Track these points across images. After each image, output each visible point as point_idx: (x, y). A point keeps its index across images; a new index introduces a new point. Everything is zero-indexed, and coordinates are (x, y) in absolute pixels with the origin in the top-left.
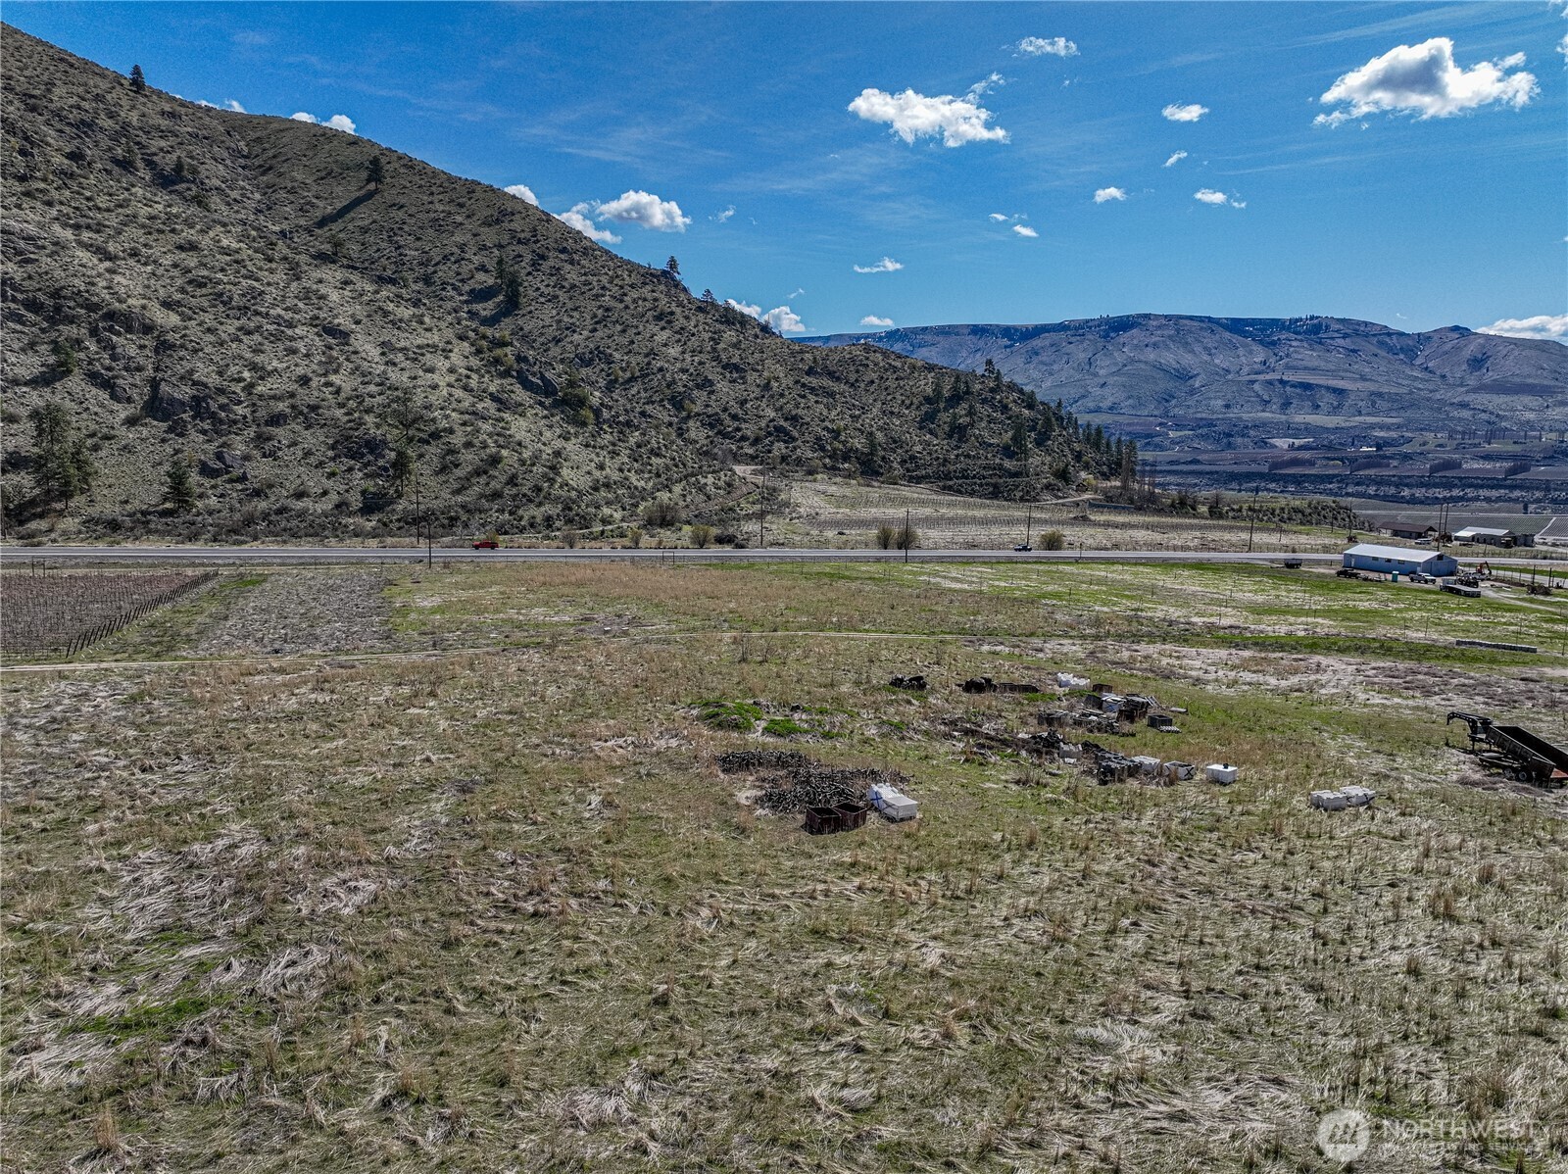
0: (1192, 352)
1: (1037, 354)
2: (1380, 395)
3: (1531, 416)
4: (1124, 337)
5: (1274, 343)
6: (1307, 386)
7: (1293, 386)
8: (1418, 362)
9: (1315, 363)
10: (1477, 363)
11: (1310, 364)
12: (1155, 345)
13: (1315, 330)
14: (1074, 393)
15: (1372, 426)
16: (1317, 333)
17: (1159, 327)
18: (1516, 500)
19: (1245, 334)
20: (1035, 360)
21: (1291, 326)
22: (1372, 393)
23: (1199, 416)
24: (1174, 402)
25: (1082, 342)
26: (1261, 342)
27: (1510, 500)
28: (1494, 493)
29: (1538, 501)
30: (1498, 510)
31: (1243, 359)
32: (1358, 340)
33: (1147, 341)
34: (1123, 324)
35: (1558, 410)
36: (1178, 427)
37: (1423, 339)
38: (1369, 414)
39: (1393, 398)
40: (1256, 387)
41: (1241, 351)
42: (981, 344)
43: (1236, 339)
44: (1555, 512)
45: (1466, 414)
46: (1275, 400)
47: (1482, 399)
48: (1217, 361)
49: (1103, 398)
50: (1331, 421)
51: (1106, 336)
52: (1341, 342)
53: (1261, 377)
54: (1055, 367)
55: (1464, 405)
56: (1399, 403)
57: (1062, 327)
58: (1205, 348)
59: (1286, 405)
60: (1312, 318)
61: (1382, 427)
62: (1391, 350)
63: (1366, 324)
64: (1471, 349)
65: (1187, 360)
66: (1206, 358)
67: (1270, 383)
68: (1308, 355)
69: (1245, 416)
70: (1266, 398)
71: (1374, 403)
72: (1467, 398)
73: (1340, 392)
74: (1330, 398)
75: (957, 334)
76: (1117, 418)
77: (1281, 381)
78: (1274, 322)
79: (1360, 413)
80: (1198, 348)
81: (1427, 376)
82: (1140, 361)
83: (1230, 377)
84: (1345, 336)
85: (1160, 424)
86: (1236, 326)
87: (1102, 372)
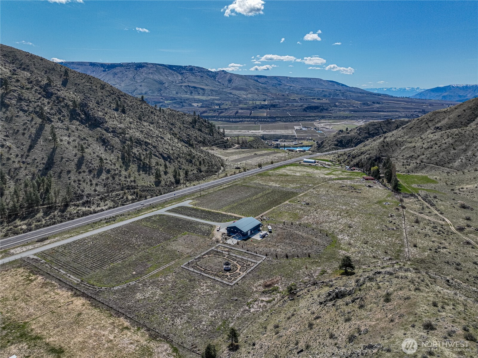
0: (162, 75)
1: (116, 74)
2: (213, 90)
3: (245, 96)
4: (142, 70)
5: (182, 73)
6: (195, 88)
7: (192, 87)
8: (217, 80)
9: (194, 80)
10: (230, 81)
11: (193, 80)
12: (152, 73)
13: (191, 70)
14: (133, 88)
15: (214, 100)
16: (192, 71)
17: (151, 67)
18: (252, 121)
19: (174, 70)
20: (116, 76)
21: (185, 68)
22: (211, 90)
23: (170, 96)
24: (162, 92)
25: (130, 71)
26: (179, 73)
27: (251, 121)
28: (248, 120)
29: (257, 121)
30: (250, 124)
31: (176, 78)
32: (202, 73)
33: (149, 72)
34: (140, 66)
35: (250, 95)
36: (167, 100)
37: (216, 73)
38: (211, 96)
39: (216, 91)
40: (183, 87)
41: (175, 76)
42: (94, 69)
43: (173, 72)
44: (260, 124)
45: (232, 96)
46: (188, 91)
47: (234, 92)
48: (169, 79)
49: (142, 90)
50: (204, 98)
51: (136, 69)
52: (198, 73)
53: (183, 84)
54: (123, 79)
55: (231, 93)
56: (218, 93)
57: (121, 65)
58: (165, 75)
59: (191, 93)
60: (190, 66)
61: (216, 100)
62: (210, 76)
63: (203, 68)
64: (228, 78)
65: (162, 78)
66: (166, 78)
67: (186, 86)
68: (192, 78)
69: (183, 96)
70: (186, 91)
71: (212, 93)
72: (231, 91)
73: (203, 89)
74: (201, 91)
75: (85, 65)
76: (148, 96)
77: (188, 86)
78: (180, 67)
79: (209, 96)
80: (163, 75)
81: (220, 84)
82: (148, 78)
83: (174, 84)
84: (199, 72)
85: (161, 99)
86: (171, 67)
87: (138, 81)
